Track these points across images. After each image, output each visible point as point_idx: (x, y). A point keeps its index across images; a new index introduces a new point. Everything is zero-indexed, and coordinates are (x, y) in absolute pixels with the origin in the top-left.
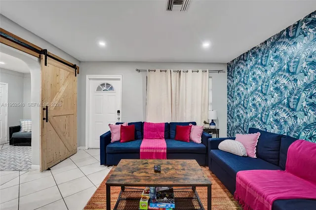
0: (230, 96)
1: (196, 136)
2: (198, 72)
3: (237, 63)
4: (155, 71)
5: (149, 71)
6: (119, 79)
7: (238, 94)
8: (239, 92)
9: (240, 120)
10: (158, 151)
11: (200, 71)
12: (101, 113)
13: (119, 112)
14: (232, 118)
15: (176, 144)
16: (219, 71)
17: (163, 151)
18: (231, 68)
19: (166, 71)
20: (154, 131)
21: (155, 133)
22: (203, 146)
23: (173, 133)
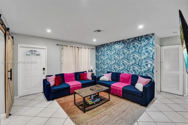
0: (97, 59)
1: (89, 77)
2: (86, 48)
3: (100, 47)
4: (67, 46)
5: (64, 46)
6: (45, 49)
7: (101, 59)
8: (101, 58)
9: (102, 69)
10: (78, 86)
11: (87, 48)
12: (30, 71)
13: (44, 69)
14: (98, 68)
15: (84, 82)
16: (93, 49)
17: (80, 85)
18: (98, 48)
19: (72, 47)
20: (70, 78)
21: (71, 78)
22: (93, 80)
23: (78, 77)
